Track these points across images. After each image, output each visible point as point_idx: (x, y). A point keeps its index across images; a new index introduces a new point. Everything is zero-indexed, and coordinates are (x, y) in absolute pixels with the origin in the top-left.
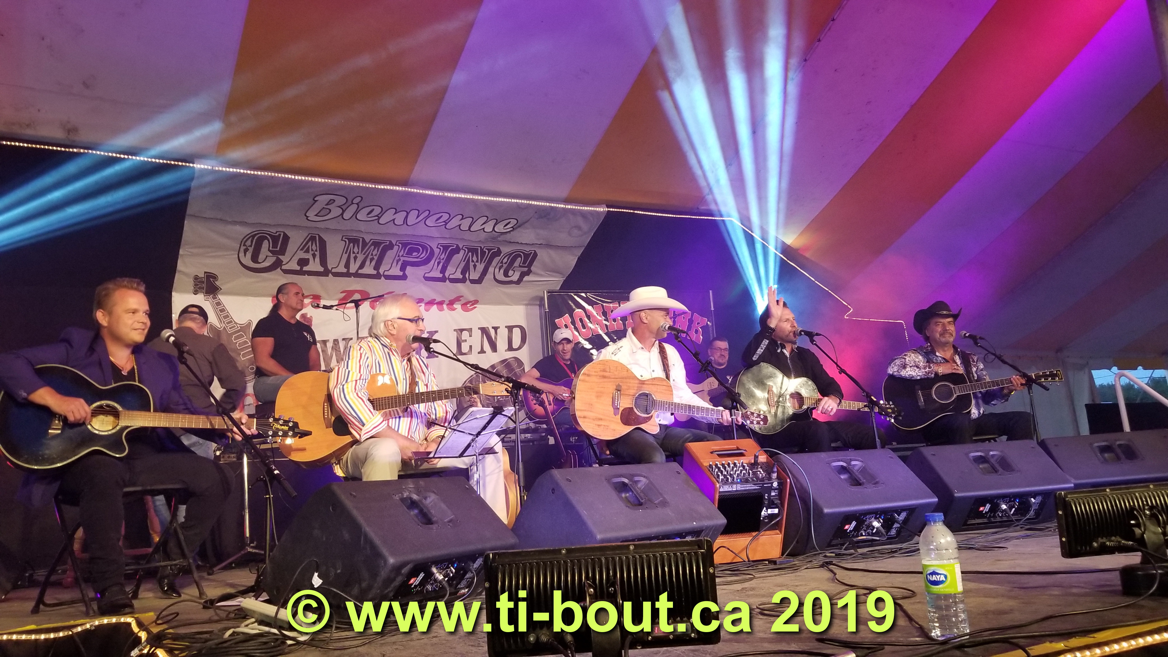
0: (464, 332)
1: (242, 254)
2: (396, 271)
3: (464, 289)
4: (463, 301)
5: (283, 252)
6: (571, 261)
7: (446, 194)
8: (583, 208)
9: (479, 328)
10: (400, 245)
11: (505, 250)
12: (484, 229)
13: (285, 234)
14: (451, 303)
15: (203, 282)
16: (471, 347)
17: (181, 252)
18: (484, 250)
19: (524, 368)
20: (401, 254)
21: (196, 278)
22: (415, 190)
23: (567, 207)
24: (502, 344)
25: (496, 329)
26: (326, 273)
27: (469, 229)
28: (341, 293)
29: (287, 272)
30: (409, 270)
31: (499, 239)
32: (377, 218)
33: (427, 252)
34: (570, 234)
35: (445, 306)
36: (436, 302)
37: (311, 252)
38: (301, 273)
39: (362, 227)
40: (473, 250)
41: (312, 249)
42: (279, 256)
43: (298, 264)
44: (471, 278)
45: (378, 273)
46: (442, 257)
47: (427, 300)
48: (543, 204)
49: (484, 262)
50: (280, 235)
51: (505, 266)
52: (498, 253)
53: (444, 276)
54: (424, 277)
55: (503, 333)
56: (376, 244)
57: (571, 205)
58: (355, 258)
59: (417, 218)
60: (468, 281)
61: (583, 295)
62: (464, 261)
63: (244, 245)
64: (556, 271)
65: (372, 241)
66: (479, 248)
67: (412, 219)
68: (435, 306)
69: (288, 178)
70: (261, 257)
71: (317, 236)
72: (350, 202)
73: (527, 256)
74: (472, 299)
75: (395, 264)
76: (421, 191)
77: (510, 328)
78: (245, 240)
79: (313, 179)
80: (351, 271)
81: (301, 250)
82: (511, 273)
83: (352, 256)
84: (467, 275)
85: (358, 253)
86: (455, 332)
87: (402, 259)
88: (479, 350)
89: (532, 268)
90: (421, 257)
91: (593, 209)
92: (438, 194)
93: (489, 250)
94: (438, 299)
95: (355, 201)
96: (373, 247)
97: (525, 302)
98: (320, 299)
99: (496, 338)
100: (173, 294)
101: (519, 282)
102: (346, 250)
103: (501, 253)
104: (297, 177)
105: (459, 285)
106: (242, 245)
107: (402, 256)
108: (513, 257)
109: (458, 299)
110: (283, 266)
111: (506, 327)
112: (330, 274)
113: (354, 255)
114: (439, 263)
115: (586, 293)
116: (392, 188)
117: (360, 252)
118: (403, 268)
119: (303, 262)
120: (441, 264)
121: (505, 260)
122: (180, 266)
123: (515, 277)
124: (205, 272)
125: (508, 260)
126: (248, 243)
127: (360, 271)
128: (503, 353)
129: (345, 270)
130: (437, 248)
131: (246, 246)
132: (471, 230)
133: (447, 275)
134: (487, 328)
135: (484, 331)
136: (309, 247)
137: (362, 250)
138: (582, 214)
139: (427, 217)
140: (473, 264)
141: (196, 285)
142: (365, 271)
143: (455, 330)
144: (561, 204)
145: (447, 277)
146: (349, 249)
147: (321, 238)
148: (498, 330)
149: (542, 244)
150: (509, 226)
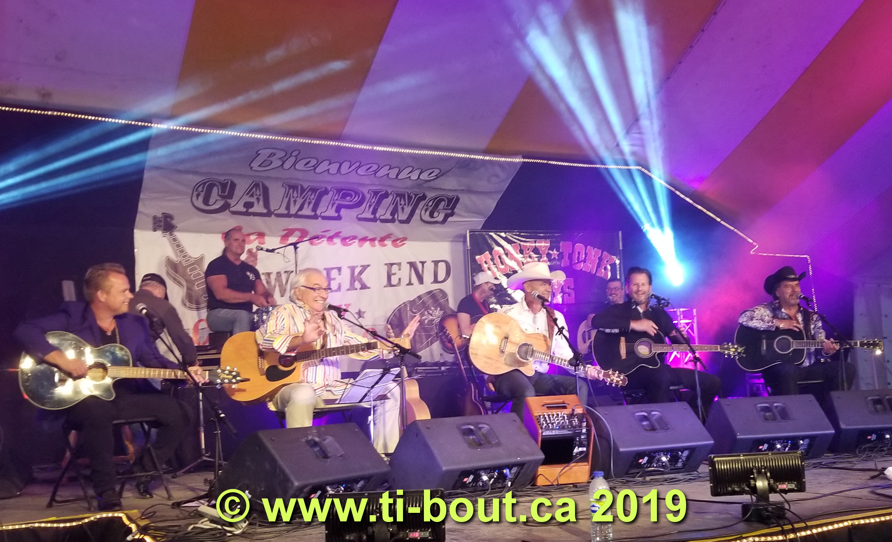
0: (394, 266)
1: (194, 198)
2: (332, 212)
3: (394, 228)
4: (393, 238)
5: (231, 195)
6: (491, 204)
7: (375, 148)
8: (501, 160)
9: (408, 263)
10: (335, 191)
11: (431, 195)
12: (410, 177)
13: (232, 182)
14: (382, 240)
15: (161, 221)
16: (400, 279)
17: (142, 196)
18: (411, 195)
19: (448, 299)
20: (336, 198)
21: (155, 218)
22: (347, 145)
23: (485, 158)
24: (428, 277)
25: (423, 263)
26: (269, 214)
27: (397, 178)
28: (283, 231)
29: (235, 213)
30: (343, 212)
31: (424, 185)
32: (312, 168)
33: (359, 197)
34: (489, 181)
35: (377, 243)
36: (368, 239)
37: (255, 197)
38: (247, 214)
39: (300, 175)
40: (401, 196)
41: (256, 194)
42: (227, 200)
43: (244, 206)
44: (400, 219)
45: (316, 214)
46: (373, 201)
47: (360, 237)
48: (463, 156)
49: (411, 205)
50: (227, 182)
51: (430, 209)
52: (424, 197)
53: (375, 217)
54: (357, 218)
55: (429, 268)
56: (313, 190)
57: (489, 156)
58: (295, 202)
59: (350, 168)
60: (397, 221)
61: (503, 234)
62: (393, 204)
63: (197, 190)
64: (477, 213)
65: (310, 187)
66: (406, 193)
67: (345, 168)
68: (368, 243)
69: (234, 135)
70: (212, 201)
71: (261, 184)
72: (288, 155)
73: (450, 200)
74: (401, 236)
75: (330, 207)
76: (352, 146)
77: (436, 263)
78: (197, 187)
79: (256, 136)
80: (291, 213)
81: (247, 195)
82: (436, 214)
83: (292, 200)
84: (396, 216)
85: (297, 197)
86: (386, 266)
87: (337, 202)
88: (408, 282)
89: (455, 210)
90: (354, 200)
91: (509, 160)
92: (367, 148)
94: (370, 237)
95: (293, 154)
96: (310, 193)
97: (450, 239)
99: (423, 271)
100: (135, 231)
101: (444, 221)
102: (286, 195)
103: (426, 198)
104: (242, 135)
105: (389, 225)
106: (195, 191)
107: (337, 200)
108: (437, 201)
109: (388, 237)
110: (231, 208)
111: (433, 261)
112: (273, 215)
113: (294, 199)
114: (370, 206)
115: (505, 233)
116: (326, 143)
117: (299, 196)
118: (338, 210)
119: (248, 205)
120: (372, 207)
121: (430, 204)
122: (141, 207)
123: (440, 218)
124: (163, 214)
125: (433, 203)
126: (200, 189)
127: (299, 213)
128: (429, 285)
129: (286, 212)
130: (368, 193)
132: (399, 178)
134: (415, 262)
135: (412, 265)
136: (253, 192)
137: (301, 194)
138: (499, 164)
139: (359, 167)
140: (401, 206)
141: (155, 223)
142: (303, 212)
143: (386, 264)
144: (480, 155)
145: (378, 217)
146: (289, 195)
147: (263, 185)
148: (425, 265)
149: (463, 190)
150: (433, 175)
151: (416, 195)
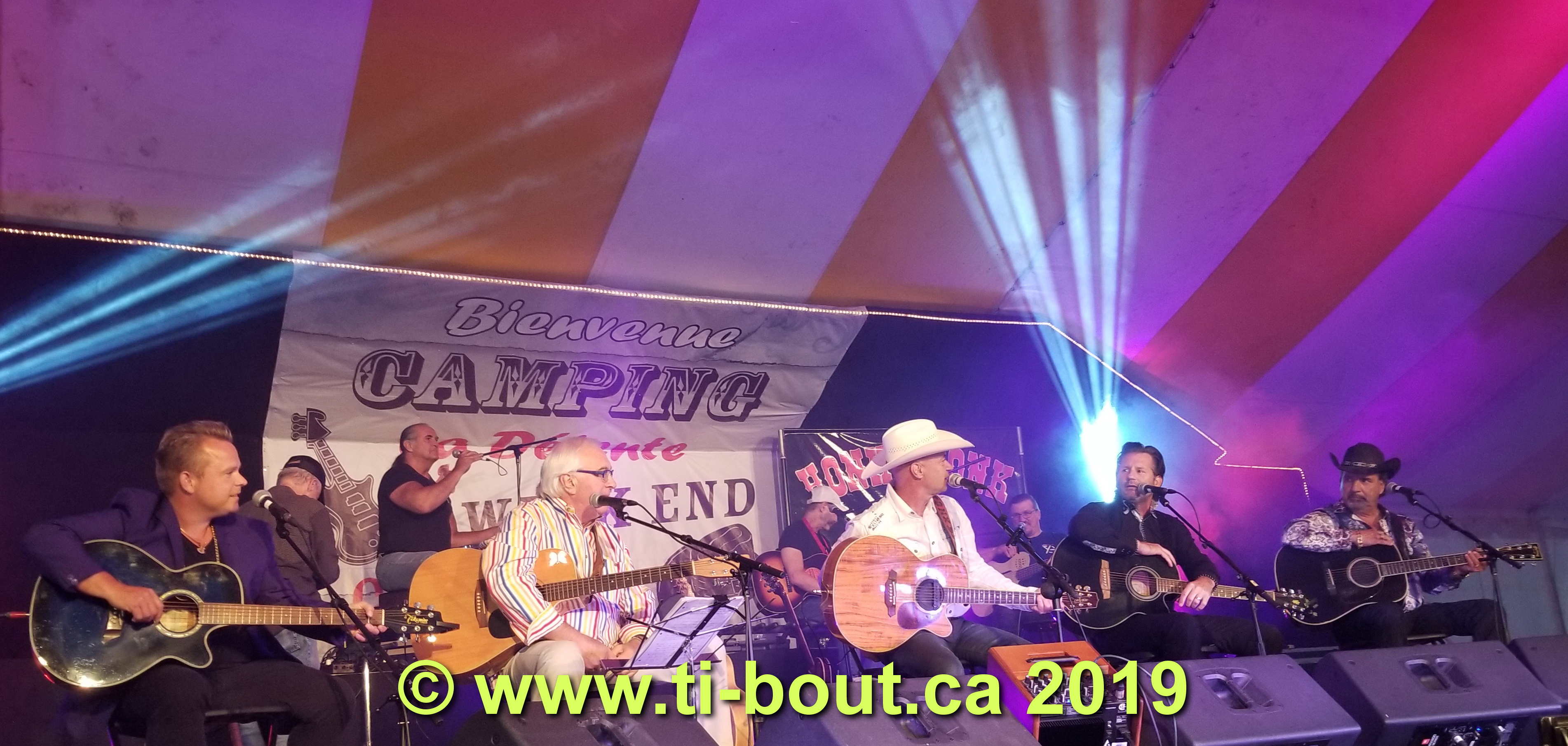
0: (667, 490)
1: (358, 384)
2: (571, 404)
3: (666, 429)
4: (665, 446)
5: (414, 379)
6: (817, 386)
7: (640, 295)
8: (834, 311)
9: (688, 484)
10: (576, 367)
11: (724, 372)
12: (693, 343)
13: (417, 354)
14: (648, 448)
15: (305, 423)
16: (676, 510)
17: (275, 381)
18: (694, 373)
19: (751, 540)
20: (577, 381)
21: (296, 417)
22: (597, 291)
23: (810, 310)
24: (720, 506)
25: (711, 484)
26: (474, 408)
27: (673, 344)
28: (495, 436)
29: (420, 407)
30: (589, 402)
31: (714, 357)
32: (544, 330)
33: (613, 378)
34: (815, 348)
35: (639, 453)
36: (626, 447)
37: (454, 380)
38: (439, 408)
39: (523, 342)
40: (678, 374)
41: (455, 375)
42: (410, 386)
43: (436, 396)
44: (675, 413)
45: (546, 407)
46: (634, 385)
47: (614, 444)
48: (776, 306)
49: (694, 390)
50: (411, 355)
51: (723, 395)
52: (714, 377)
53: (638, 410)
54: (610, 412)
55: (721, 490)
56: (543, 367)
57: (816, 308)
58: (515, 387)
59: (600, 329)
60: (671, 417)
61: (835, 435)
62: (666, 389)
63: (362, 371)
64: (796, 402)
65: (538, 362)
66: (687, 370)
67: (592, 332)
68: (626, 453)
69: (422, 276)
70: (385, 387)
71: (462, 357)
72: (506, 309)
73: (754, 380)
74: (677, 442)
75: (569, 394)
76: (605, 292)
77: (731, 484)
78: (362, 363)
79: (456, 277)
80: (508, 406)
81: (440, 376)
82: (731, 405)
83: (511, 383)
84: (670, 409)
85: (518, 380)
86: (654, 490)
87: (579, 387)
88: (688, 515)
89: (762, 398)
90: (605, 384)
91: (847, 312)
92: (629, 295)
94: (630, 443)
95: (514, 307)
96: (539, 371)
97: (752, 446)
98: (466, 445)
99: (711, 498)
100: (264, 439)
101: (744, 417)
102: (502, 376)
103: (718, 376)
104: (433, 275)
105: (659, 423)
106: (359, 371)
107: (580, 383)
108: (735, 382)
109: (657, 443)
110: (415, 399)
111: (726, 482)
112: (480, 410)
113: (513, 382)
114: (630, 392)
115: (838, 432)
116: (564, 287)
117: (521, 378)
118: (580, 401)
119: (443, 393)
120: (634, 393)
121: (724, 387)
122: (274, 401)
123: (738, 411)
124: (308, 409)
125: (727, 386)
126: (368, 367)
127: (521, 405)
128: (721, 519)
129: (500, 404)
130: (628, 371)
131: (364, 371)
132: (676, 344)
133: (642, 408)
134: (700, 482)
135: (694, 487)
136: (450, 371)
137: (524, 375)
138: (832, 319)
139: (614, 328)
140: (679, 392)
141: (295, 427)
142: (528, 404)
143: (653, 487)
144: (802, 306)
145: (642, 412)
146: (506, 374)
147: (467, 360)
148: (715, 486)
149: (775, 364)
150: (727, 339)
151: (701, 373)
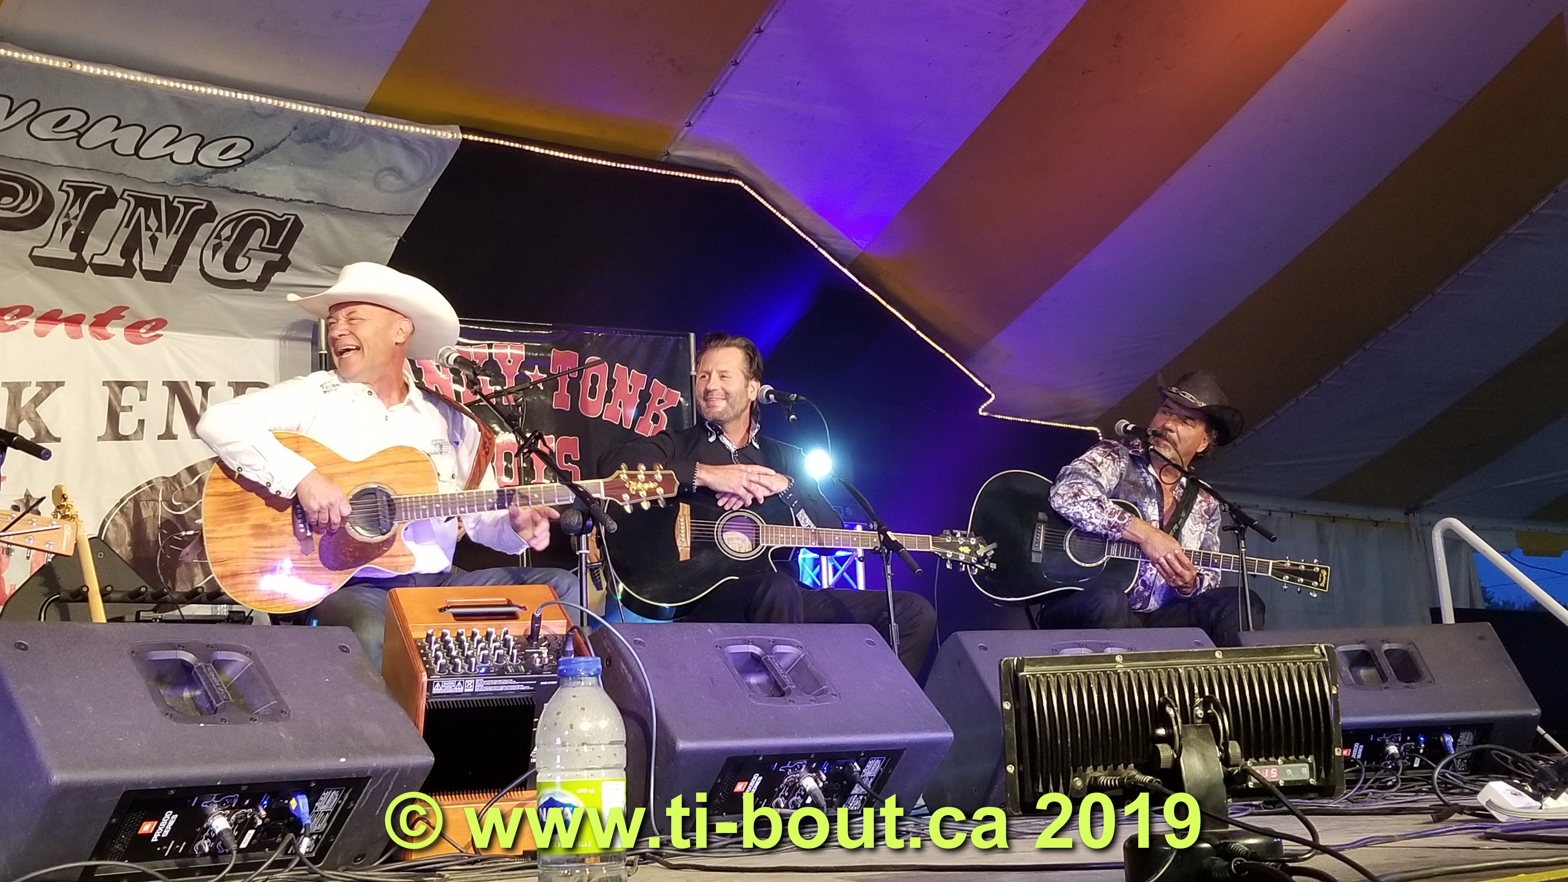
0: (127, 389)
3: (130, 293)
4: (129, 320)
6: (379, 245)
7: (77, 67)
8: (406, 128)
9: (165, 383)
11: (226, 207)
12: (171, 154)
14: (101, 321)
16: (141, 422)
18: (175, 204)
23: (362, 120)
25: (204, 386)
27: (136, 154)
31: (209, 181)
34: (377, 184)
35: (85, 328)
36: (62, 316)
40: (149, 204)
44: (144, 268)
46: (74, 212)
47: (40, 310)
48: (307, 109)
49: (176, 232)
51: (227, 245)
52: (209, 214)
53: (80, 256)
54: (31, 256)
57: (374, 117)
60: (138, 272)
62: (127, 227)
66: (163, 199)
73: (277, 226)
74: (150, 315)
77: (241, 385)
82: (241, 262)
84: (136, 260)
86: (105, 388)
88: (163, 431)
89: (291, 255)
90: (21, 209)
91: (428, 132)
92: (57, 64)
93: (188, 206)
94: (68, 311)
97: (278, 333)
101: (261, 283)
103: (216, 214)
105: (118, 281)
108: (245, 226)
109: (116, 314)
114: (65, 227)
120: (73, 229)
121: (226, 232)
123: (252, 273)
125: (233, 232)
130: (60, 189)
132: (141, 155)
133: (87, 255)
134: (183, 382)
135: (176, 389)
138: (401, 140)
139: (35, 114)
140: (150, 233)
143: (105, 383)
145: (87, 261)
148: (210, 390)
149: (312, 202)
150: (231, 154)
